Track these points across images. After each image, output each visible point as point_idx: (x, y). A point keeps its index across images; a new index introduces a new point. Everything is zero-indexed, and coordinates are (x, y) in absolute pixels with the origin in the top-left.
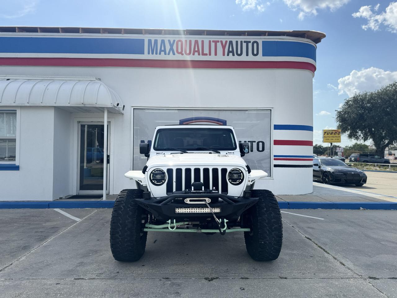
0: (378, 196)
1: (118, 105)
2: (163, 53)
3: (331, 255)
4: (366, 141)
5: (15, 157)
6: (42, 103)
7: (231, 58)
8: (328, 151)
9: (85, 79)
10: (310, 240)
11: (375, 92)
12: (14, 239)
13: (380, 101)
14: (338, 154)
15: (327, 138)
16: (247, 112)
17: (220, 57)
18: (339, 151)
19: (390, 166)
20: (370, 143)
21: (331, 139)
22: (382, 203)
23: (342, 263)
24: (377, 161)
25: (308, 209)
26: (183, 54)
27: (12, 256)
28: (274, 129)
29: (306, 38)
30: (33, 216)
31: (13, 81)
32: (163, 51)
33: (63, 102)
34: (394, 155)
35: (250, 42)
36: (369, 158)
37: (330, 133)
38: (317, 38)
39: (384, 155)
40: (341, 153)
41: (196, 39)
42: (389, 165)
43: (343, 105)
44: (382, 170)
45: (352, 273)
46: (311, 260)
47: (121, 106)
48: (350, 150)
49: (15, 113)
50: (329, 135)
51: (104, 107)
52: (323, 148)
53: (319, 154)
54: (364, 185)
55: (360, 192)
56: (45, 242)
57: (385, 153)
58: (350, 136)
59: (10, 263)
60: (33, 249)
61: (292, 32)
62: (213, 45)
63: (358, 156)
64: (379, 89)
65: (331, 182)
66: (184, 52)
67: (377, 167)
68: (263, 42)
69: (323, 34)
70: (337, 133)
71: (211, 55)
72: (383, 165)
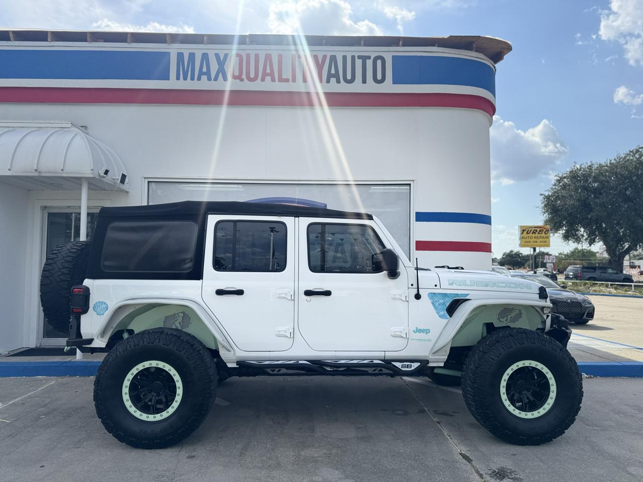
1: (106, 172)
2: (204, 78)
4: (592, 245)
7: (333, 87)
8: (531, 262)
9: (50, 125)
10: (469, 461)
11: (605, 163)
13: (614, 178)
14: (547, 266)
15: (527, 240)
18: (549, 261)
19: (633, 286)
20: (600, 248)
21: (534, 242)
24: (611, 278)
26: (242, 80)
28: (416, 221)
29: (475, 51)
32: (204, 74)
34: (639, 267)
35: (369, 57)
36: (596, 274)
37: (532, 232)
38: (496, 51)
39: (623, 267)
40: (552, 264)
41: (268, 52)
42: (631, 285)
43: (554, 185)
44: (619, 292)
47: (114, 176)
48: (567, 259)
50: (530, 235)
51: (80, 178)
52: (522, 256)
53: (516, 265)
54: (590, 323)
57: (624, 264)
58: (566, 237)
61: (448, 37)
62: (299, 62)
63: (579, 268)
64: (612, 159)
66: (244, 76)
67: (612, 288)
68: (393, 57)
69: (504, 42)
70: (543, 231)
71: (295, 82)
72: (622, 285)
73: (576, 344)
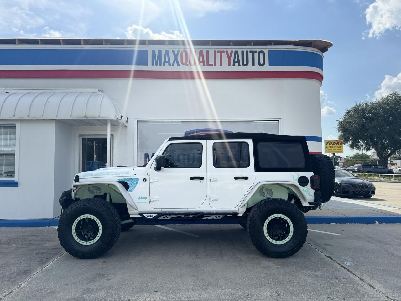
0: (391, 208)
1: (122, 117)
2: (167, 64)
3: (357, 276)
4: (368, 151)
5: (13, 172)
6: (42, 116)
7: (237, 68)
9: (87, 91)
10: (331, 258)
11: (375, 102)
12: (13, 262)
13: (381, 111)
14: (339, 165)
15: (330, 149)
16: (253, 123)
17: (226, 68)
18: (340, 161)
19: (394, 176)
20: (372, 153)
21: (333, 150)
22: (398, 216)
23: (371, 285)
24: (380, 171)
25: (321, 223)
26: (187, 65)
27: (12, 282)
29: (313, 48)
30: (33, 236)
31: (13, 94)
32: (167, 62)
33: (65, 115)
34: (396, 164)
35: (256, 52)
36: (372, 169)
37: (332, 144)
38: (324, 47)
39: (387, 165)
40: (342, 163)
41: (201, 50)
42: (393, 176)
43: (344, 115)
44: (386, 180)
45: (385, 297)
46: (337, 282)
47: (124, 119)
48: (351, 160)
49: (14, 127)
50: (331, 145)
51: (107, 120)
54: (373, 197)
55: (372, 204)
56: (47, 265)
57: (388, 163)
58: (352, 146)
59: (10, 291)
60: (34, 274)
61: (299, 41)
62: (218, 55)
63: (361, 166)
64: (379, 99)
65: (339, 194)
66: (188, 63)
67: (381, 177)
68: (269, 51)
69: (330, 43)
70: (339, 143)
71: (216, 66)
72: (387, 176)
73: (370, 207)
